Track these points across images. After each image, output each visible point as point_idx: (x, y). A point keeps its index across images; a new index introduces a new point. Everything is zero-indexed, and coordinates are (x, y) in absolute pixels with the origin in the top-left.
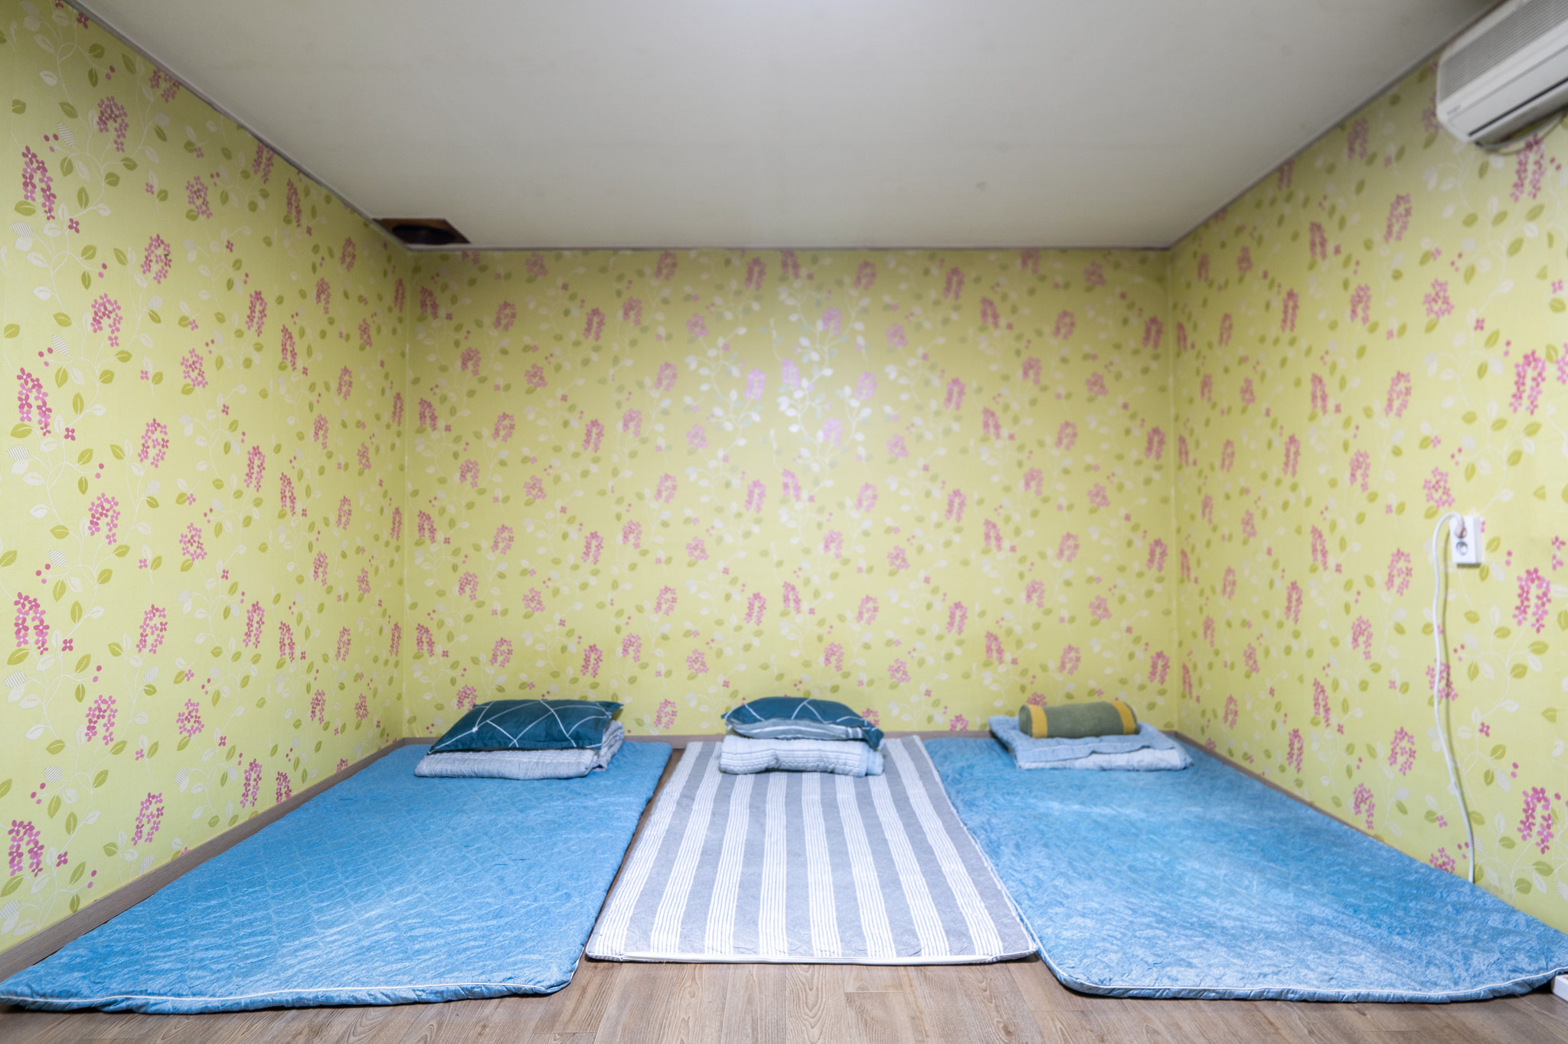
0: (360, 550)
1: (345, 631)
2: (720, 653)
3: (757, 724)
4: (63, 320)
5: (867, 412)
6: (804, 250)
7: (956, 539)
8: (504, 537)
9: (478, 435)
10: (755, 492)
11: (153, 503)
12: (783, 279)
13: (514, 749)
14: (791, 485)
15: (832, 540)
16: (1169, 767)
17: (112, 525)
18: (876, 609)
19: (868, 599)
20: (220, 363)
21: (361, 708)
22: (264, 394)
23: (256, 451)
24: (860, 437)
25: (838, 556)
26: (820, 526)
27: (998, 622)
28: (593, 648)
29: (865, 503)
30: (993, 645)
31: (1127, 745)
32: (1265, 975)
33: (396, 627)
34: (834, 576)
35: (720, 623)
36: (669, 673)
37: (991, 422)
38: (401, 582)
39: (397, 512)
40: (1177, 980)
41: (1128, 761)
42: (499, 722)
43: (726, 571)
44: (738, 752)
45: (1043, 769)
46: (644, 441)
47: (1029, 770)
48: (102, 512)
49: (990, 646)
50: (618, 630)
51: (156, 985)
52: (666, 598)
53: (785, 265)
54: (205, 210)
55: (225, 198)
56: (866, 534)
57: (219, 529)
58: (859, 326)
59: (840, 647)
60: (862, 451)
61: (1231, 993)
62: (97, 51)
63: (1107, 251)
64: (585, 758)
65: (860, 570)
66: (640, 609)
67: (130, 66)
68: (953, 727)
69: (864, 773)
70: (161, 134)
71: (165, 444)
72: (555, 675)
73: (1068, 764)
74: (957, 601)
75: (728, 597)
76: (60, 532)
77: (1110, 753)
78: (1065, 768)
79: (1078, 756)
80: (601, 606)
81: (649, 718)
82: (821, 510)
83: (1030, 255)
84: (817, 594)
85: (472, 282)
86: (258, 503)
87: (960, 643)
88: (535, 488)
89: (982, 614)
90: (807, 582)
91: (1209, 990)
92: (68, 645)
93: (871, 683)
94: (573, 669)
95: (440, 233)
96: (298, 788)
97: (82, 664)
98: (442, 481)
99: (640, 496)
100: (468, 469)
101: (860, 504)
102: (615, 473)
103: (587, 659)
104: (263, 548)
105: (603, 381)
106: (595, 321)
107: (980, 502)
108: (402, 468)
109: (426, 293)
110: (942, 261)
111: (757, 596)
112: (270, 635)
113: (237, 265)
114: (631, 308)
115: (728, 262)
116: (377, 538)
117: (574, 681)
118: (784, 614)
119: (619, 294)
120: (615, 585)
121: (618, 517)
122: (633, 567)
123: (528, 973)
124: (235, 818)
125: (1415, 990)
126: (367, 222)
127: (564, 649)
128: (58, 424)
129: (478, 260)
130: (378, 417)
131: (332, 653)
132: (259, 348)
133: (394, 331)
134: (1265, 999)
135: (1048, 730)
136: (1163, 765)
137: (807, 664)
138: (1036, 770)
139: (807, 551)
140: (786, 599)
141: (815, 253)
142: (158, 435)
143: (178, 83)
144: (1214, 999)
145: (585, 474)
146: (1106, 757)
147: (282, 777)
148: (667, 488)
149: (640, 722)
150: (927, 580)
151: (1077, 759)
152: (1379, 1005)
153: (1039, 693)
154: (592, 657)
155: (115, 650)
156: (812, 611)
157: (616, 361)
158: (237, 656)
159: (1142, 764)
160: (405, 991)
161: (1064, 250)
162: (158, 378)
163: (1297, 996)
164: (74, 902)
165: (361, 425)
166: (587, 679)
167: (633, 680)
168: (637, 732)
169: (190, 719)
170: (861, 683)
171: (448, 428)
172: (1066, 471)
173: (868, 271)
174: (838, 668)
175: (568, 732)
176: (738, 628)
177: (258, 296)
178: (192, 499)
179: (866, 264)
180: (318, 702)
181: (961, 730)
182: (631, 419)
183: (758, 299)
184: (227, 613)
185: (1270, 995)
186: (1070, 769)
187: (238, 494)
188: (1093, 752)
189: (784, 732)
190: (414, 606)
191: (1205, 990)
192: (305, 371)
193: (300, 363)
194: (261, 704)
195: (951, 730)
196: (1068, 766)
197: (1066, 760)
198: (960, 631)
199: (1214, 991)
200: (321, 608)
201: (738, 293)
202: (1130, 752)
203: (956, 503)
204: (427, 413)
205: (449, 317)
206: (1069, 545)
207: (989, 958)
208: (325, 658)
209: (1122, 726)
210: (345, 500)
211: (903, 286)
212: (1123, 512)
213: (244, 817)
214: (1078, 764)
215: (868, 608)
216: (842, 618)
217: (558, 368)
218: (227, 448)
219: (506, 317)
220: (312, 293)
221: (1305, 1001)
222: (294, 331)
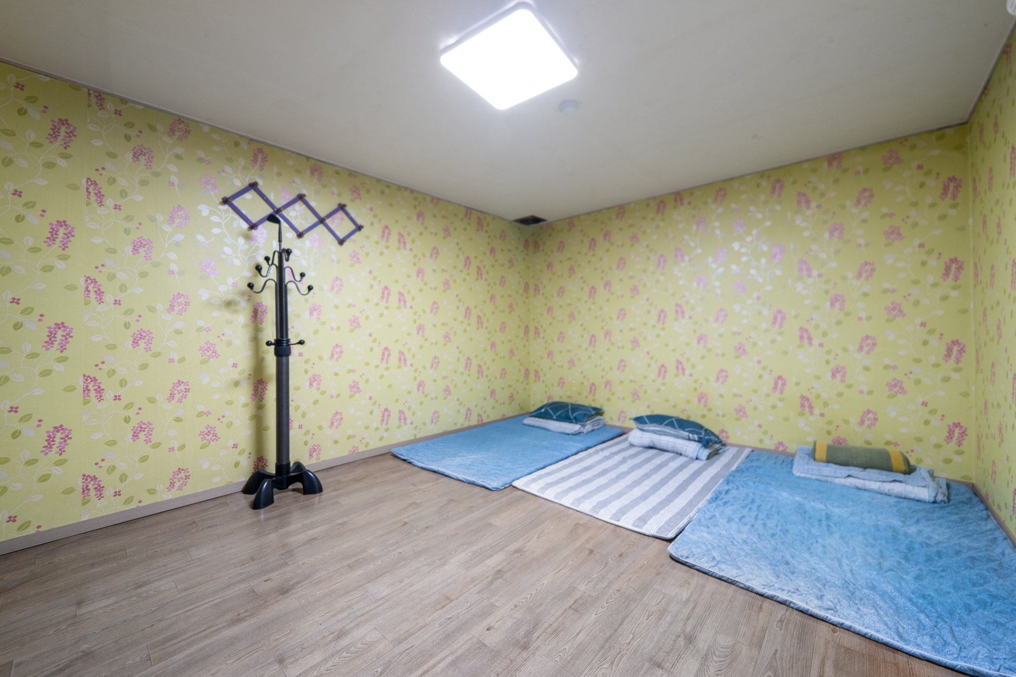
0: (510, 341)
1: (504, 369)
2: (645, 392)
3: (646, 425)
4: (409, 276)
5: (721, 270)
6: (685, 190)
7: (779, 338)
8: (561, 337)
9: (552, 296)
10: (662, 315)
11: (434, 326)
12: (675, 207)
13: (554, 420)
14: (679, 310)
15: (701, 339)
16: (917, 498)
17: (423, 332)
18: (727, 376)
19: (722, 370)
20: (455, 281)
21: (512, 397)
22: (470, 289)
23: (468, 308)
24: (717, 284)
25: (705, 347)
26: (695, 331)
27: (809, 390)
28: (593, 384)
29: (720, 319)
30: (806, 404)
31: (885, 478)
32: (783, 590)
33: (527, 370)
34: (703, 357)
35: (645, 377)
36: (623, 399)
37: (804, 268)
38: (529, 353)
39: (527, 327)
40: (723, 571)
41: (879, 487)
42: (551, 409)
43: (648, 353)
44: (638, 436)
45: (809, 479)
46: (612, 294)
47: (799, 477)
48: (420, 329)
49: (804, 404)
50: (603, 377)
51: (416, 458)
52: (622, 365)
53: (676, 200)
54: (449, 235)
55: (455, 229)
56: (721, 335)
57: (455, 333)
58: (717, 224)
59: (706, 395)
60: (718, 291)
61: (752, 589)
62: (416, 199)
63: (903, 140)
64: (576, 427)
65: (717, 355)
66: (611, 369)
67: (425, 199)
68: (777, 448)
69: (695, 457)
70: (434, 216)
71: (438, 308)
72: (580, 394)
73: (829, 479)
74: (779, 375)
75: (649, 365)
76: (409, 334)
77: (865, 479)
78: (827, 481)
79: (837, 476)
80: (596, 366)
81: (615, 418)
82: (695, 323)
83: (834, 158)
84: (693, 366)
85: (550, 235)
86: (469, 325)
87: (782, 400)
88: (572, 316)
89: (798, 384)
90: (688, 360)
91: (740, 583)
92: (412, 365)
93: (724, 416)
94: (585, 392)
95: (534, 220)
96: (485, 420)
97: (416, 371)
98: (542, 315)
99: (611, 318)
100: (550, 310)
101: (717, 319)
102: (601, 308)
103: (591, 389)
104: (471, 339)
105: (596, 269)
106: (593, 243)
107: (796, 317)
108: (529, 310)
109: (536, 242)
110: (769, 176)
111: (663, 366)
112: (474, 368)
113: (460, 249)
114: (607, 235)
115: (648, 205)
116: (517, 336)
117: (586, 397)
118: (676, 375)
119: (602, 230)
120: (601, 357)
121: (602, 328)
122: (608, 350)
123: (489, 482)
124: (463, 425)
125: (894, 639)
126: (510, 222)
127: (582, 384)
128: (408, 305)
129: (551, 226)
130: (517, 292)
131: (498, 376)
132: (468, 274)
133: (524, 259)
134: (776, 601)
135: (827, 458)
136: (912, 496)
137: (688, 402)
138: (804, 478)
139: (688, 344)
140: (677, 368)
141: (691, 191)
142: (436, 306)
143: (438, 199)
144: (742, 588)
145: (589, 310)
146: (862, 481)
147: (479, 415)
148: (622, 314)
149: (612, 419)
150: (759, 362)
151: (836, 477)
152: (858, 636)
153: (842, 437)
154: (593, 388)
155: (424, 368)
156: (691, 375)
157: (601, 259)
158: (462, 374)
159: (893, 492)
160: (460, 477)
161: (863, 148)
162: (436, 289)
163: (796, 607)
164: (415, 436)
165: (510, 296)
166: (591, 397)
167: (608, 400)
168: (610, 423)
169: (447, 391)
170: (718, 415)
171: (543, 294)
172: (865, 295)
173: (722, 193)
174: (705, 406)
175: (572, 415)
176: (654, 381)
177: (468, 258)
178: (446, 324)
179: (721, 190)
180: (493, 393)
181: (782, 451)
182: (607, 284)
183: (662, 220)
184: (458, 360)
185: (778, 600)
186: (831, 482)
187: (462, 322)
188: (849, 476)
189: (659, 431)
190: (534, 362)
191: (738, 582)
192: (486, 280)
193: (484, 277)
194: (471, 390)
195: (775, 450)
196: (829, 480)
197: (828, 477)
198: (781, 392)
199: (743, 584)
200: (493, 360)
201: (653, 219)
202: (883, 482)
203: (779, 318)
204: (537, 289)
205: (543, 251)
206: (868, 344)
207: (648, 533)
208: (496, 378)
209: (892, 466)
210: (503, 323)
211: (744, 197)
212: (918, 321)
213: (466, 424)
214: (837, 481)
215: (722, 375)
216: (707, 380)
217: (579, 265)
218: (458, 308)
219: (561, 246)
220: (488, 252)
221: (802, 612)
222: (481, 267)
